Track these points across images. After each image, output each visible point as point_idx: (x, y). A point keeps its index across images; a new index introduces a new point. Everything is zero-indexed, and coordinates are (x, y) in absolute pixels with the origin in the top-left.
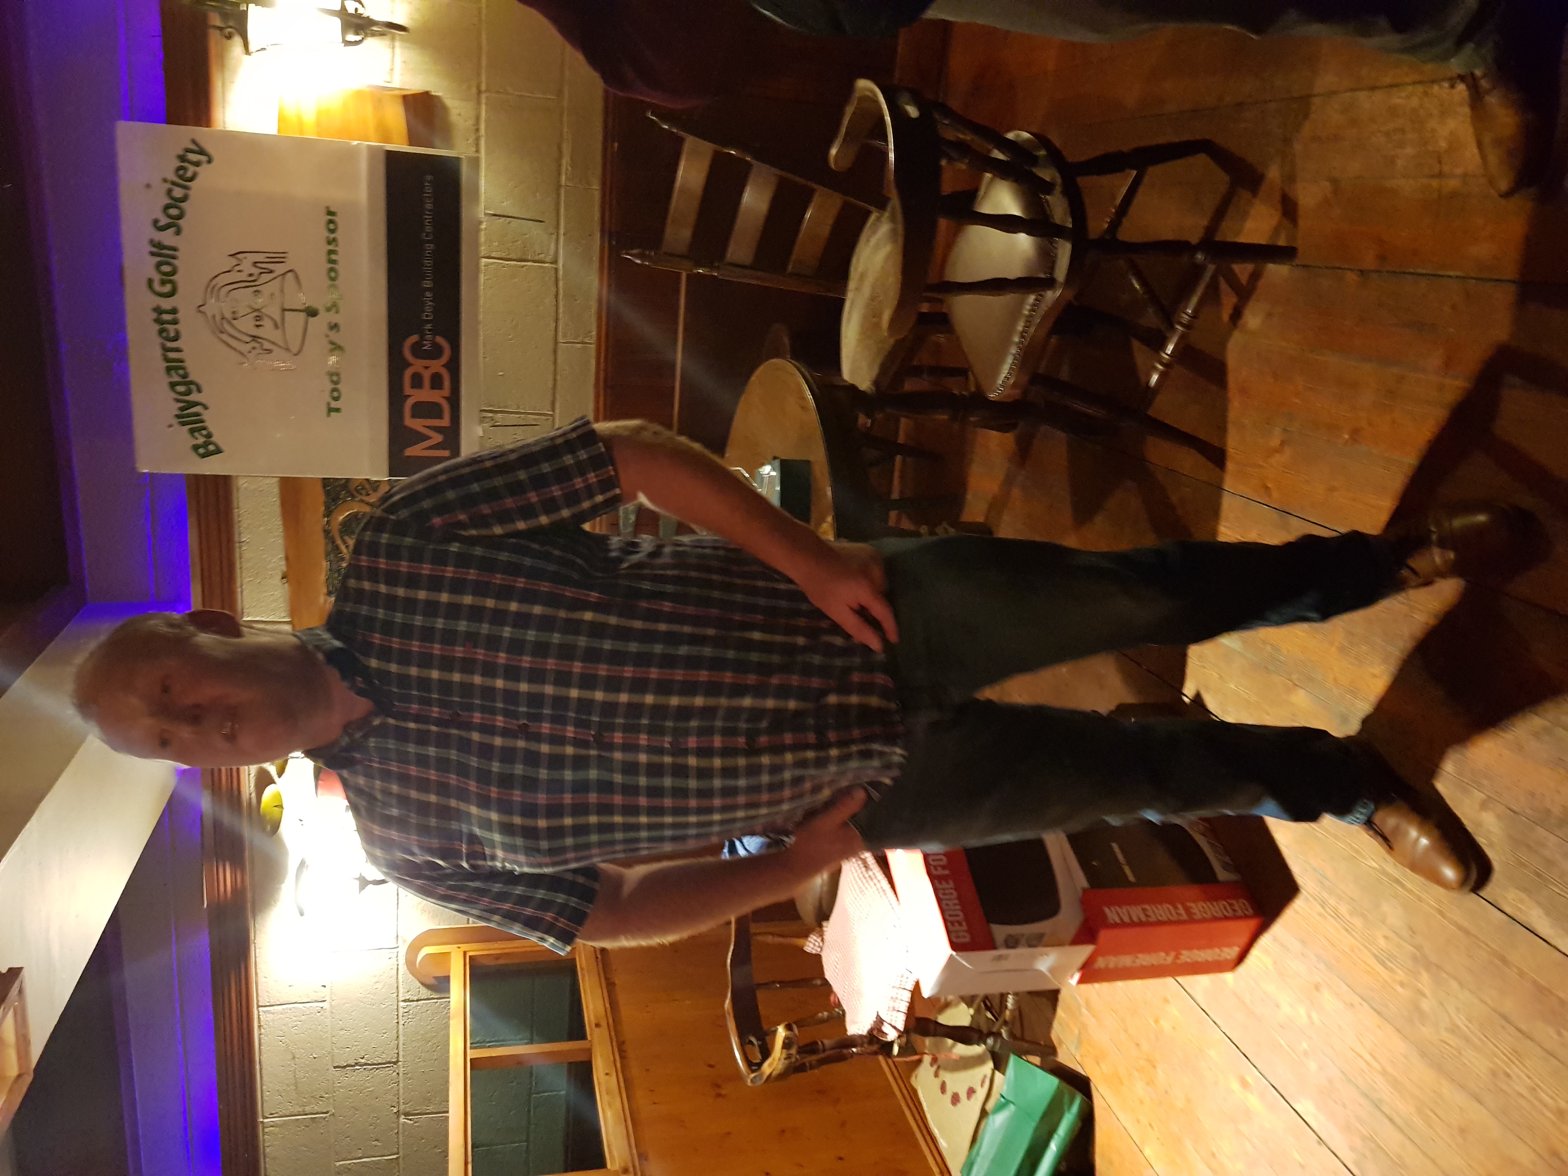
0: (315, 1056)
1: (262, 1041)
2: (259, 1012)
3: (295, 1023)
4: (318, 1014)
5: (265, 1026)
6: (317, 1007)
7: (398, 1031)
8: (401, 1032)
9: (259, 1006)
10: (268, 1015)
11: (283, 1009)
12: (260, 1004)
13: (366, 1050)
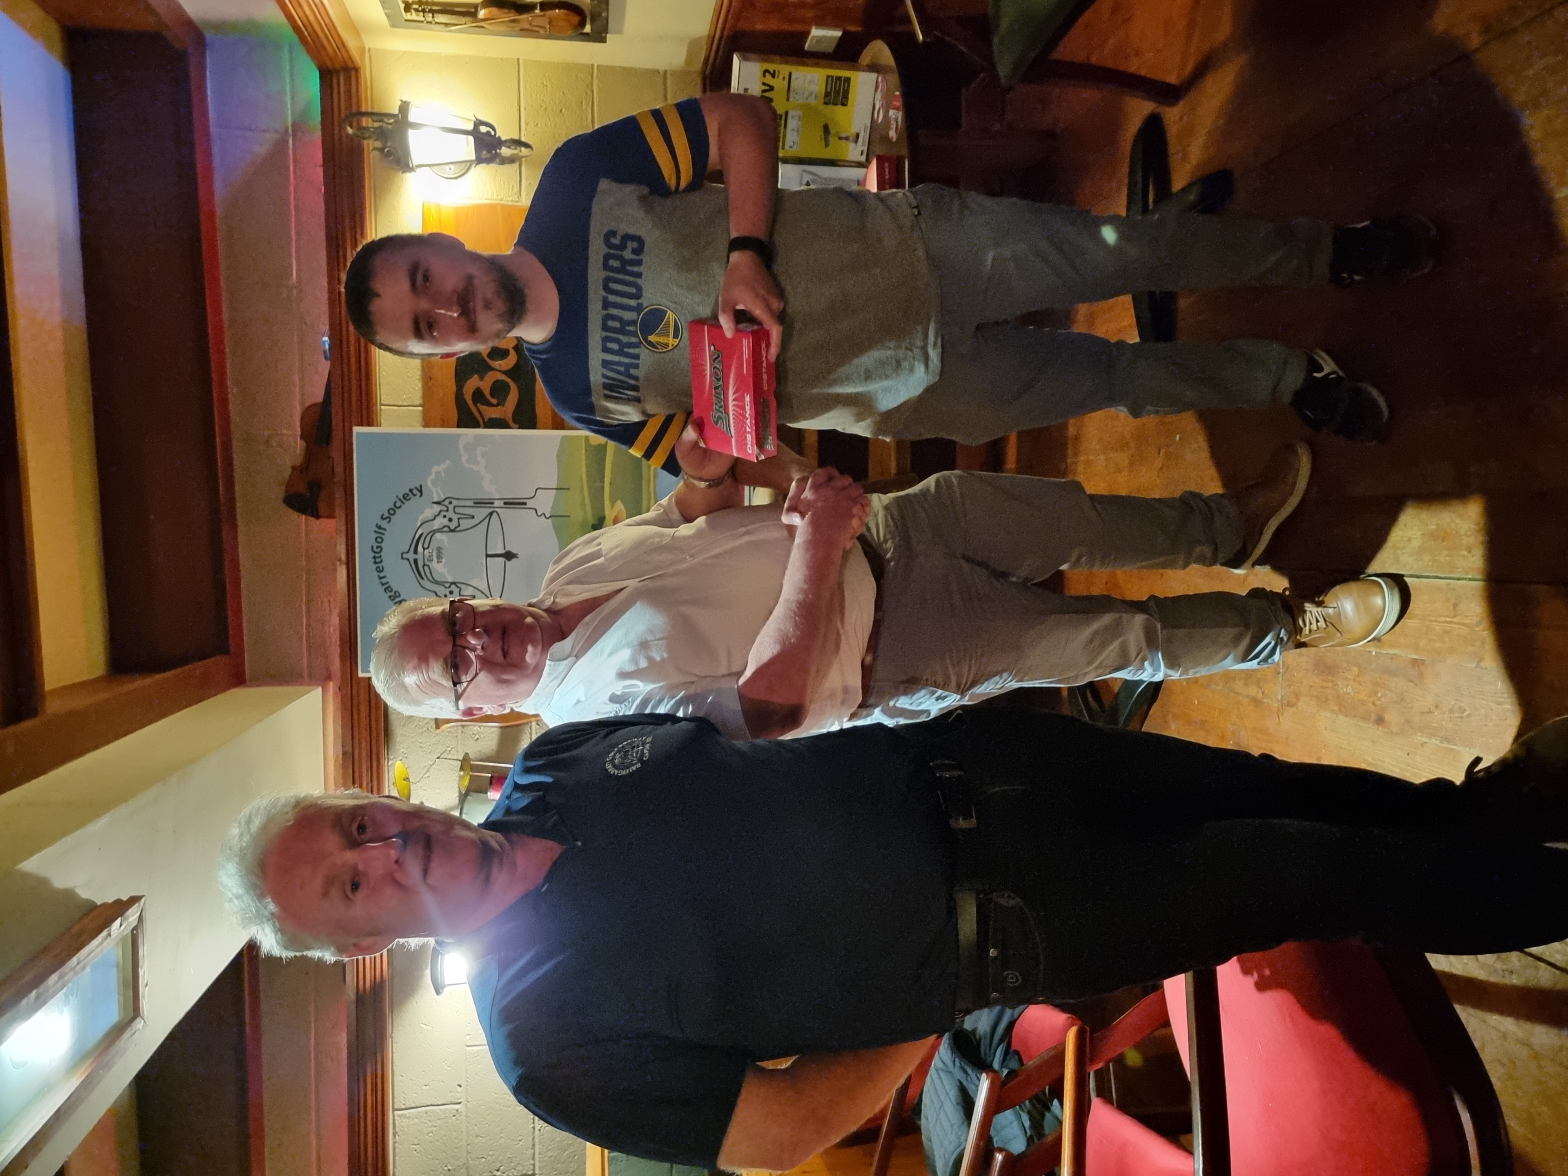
0: (450, 1168)
1: (397, 1150)
2: (394, 1116)
3: (430, 1129)
4: (453, 1118)
5: (400, 1133)
6: (453, 1109)
7: (534, 1138)
8: (537, 1140)
9: (394, 1110)
10: (403, 1120)
11: (419, 1112)
12: (396, 1107)
13: (501, 1161)
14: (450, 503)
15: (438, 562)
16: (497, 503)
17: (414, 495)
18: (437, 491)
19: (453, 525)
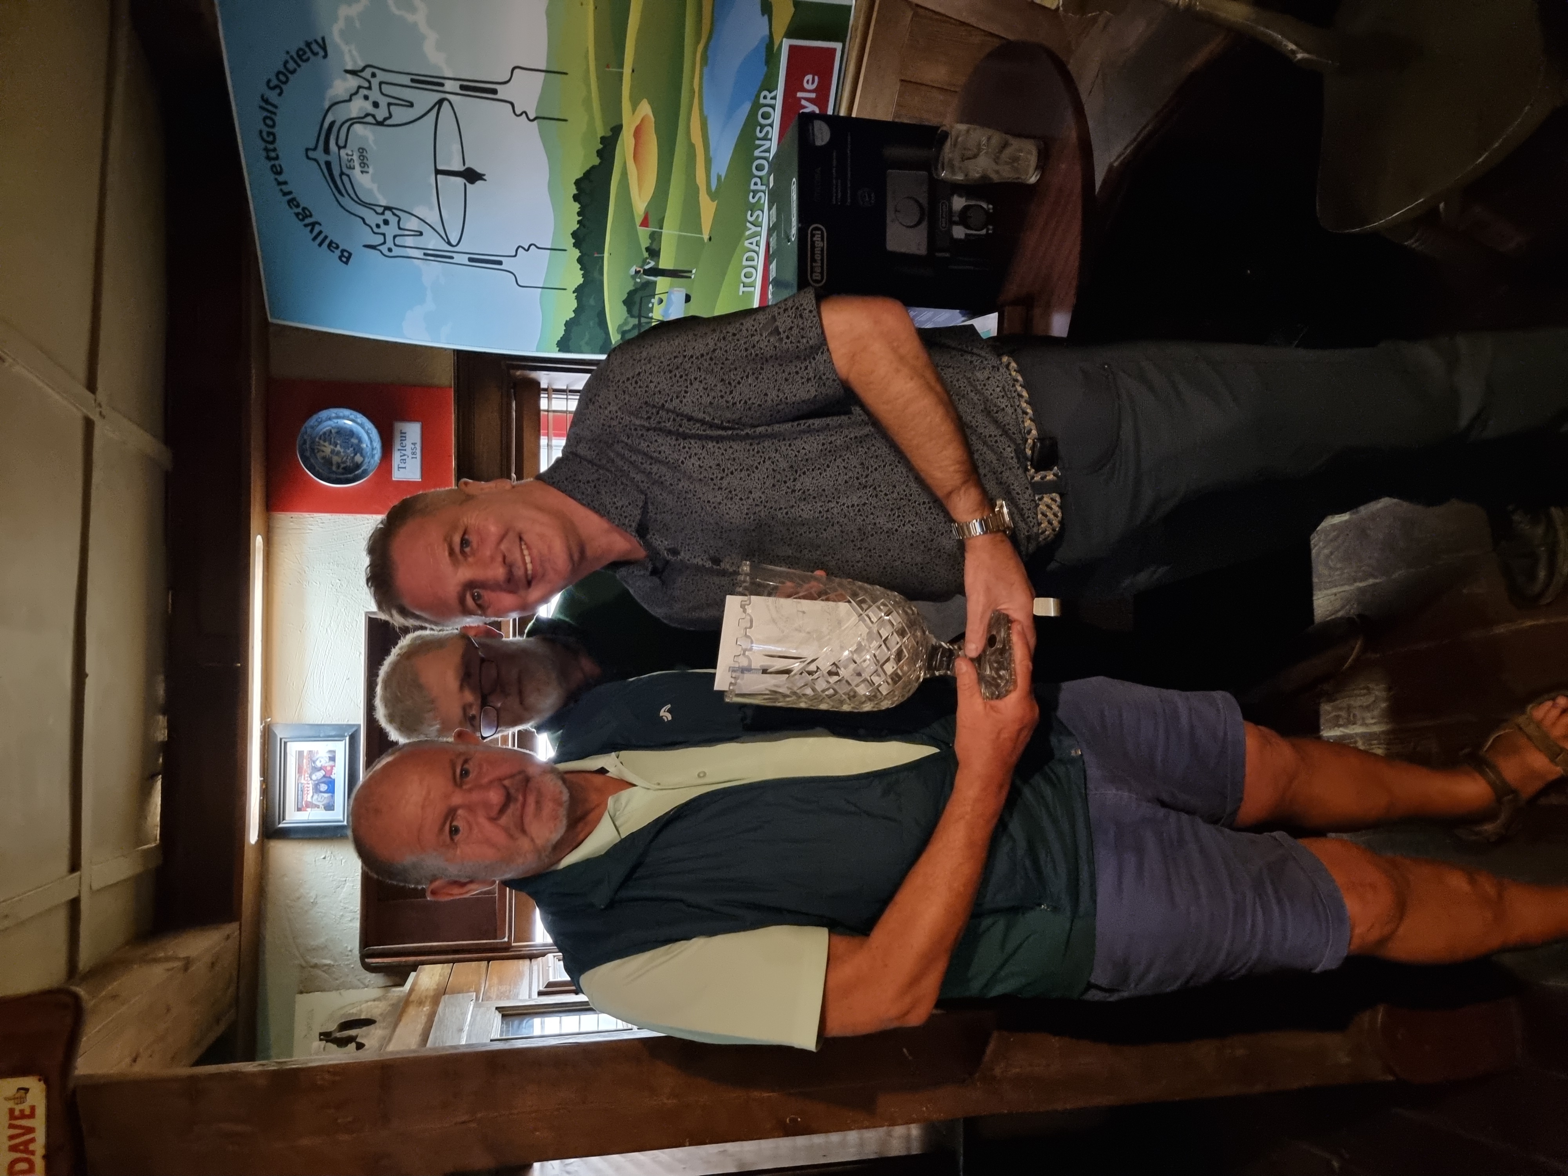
14: (374, 75)
15: (362, 172)
16: (450, 86)
17: (315, 54)
18: (350, 51)
19: (381, 114)
